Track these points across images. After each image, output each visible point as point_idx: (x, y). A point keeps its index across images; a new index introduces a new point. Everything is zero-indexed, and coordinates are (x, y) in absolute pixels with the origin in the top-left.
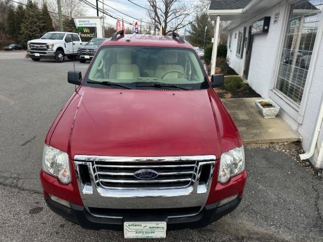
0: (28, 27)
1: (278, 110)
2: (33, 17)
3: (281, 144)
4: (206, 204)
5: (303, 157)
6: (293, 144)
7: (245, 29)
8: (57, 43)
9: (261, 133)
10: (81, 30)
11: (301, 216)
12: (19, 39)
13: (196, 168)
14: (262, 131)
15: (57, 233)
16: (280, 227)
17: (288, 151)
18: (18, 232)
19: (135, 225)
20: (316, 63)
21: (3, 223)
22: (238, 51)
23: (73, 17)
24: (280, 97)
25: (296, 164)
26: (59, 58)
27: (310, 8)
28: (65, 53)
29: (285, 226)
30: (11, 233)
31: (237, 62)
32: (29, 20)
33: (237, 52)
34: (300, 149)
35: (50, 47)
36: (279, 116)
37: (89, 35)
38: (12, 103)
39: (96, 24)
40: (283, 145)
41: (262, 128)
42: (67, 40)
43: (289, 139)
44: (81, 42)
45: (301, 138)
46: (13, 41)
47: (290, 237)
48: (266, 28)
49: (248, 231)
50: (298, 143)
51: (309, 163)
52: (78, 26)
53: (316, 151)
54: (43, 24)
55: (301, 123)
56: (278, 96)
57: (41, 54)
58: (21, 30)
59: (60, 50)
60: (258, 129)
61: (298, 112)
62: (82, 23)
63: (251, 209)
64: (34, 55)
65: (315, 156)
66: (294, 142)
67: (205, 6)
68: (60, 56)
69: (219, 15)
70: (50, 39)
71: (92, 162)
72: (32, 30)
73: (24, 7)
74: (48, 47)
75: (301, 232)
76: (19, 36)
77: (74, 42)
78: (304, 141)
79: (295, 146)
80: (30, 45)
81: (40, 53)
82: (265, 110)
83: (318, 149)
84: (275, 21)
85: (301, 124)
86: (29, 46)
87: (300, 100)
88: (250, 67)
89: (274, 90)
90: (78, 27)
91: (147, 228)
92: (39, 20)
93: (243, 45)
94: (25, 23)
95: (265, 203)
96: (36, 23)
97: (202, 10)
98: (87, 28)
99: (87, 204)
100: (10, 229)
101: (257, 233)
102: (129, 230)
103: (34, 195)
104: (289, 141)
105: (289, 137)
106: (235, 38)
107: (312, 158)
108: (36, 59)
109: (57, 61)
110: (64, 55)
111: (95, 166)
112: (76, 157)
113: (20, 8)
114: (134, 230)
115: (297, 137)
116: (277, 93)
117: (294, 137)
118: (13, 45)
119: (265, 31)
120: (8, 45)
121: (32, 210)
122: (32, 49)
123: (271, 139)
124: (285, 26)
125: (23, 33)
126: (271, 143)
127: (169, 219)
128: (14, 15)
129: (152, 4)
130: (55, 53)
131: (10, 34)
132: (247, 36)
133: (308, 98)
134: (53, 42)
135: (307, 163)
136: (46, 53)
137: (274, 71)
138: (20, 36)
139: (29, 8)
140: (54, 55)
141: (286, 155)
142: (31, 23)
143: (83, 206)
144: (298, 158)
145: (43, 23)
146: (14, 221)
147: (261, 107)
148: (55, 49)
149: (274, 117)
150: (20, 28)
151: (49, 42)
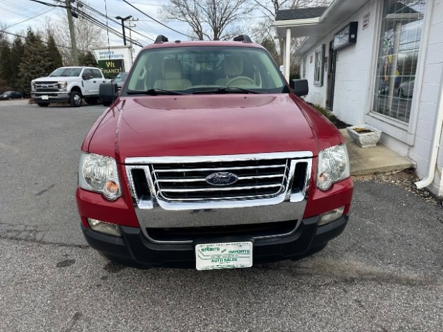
0: (29, 67)
1: (379, 135)
2: (35, 54)
3: (389, 174)
4: (303, 218)
5: (420, 185)
6: (404, 173)
7: (324, 47)
8: (71, 81)
9: (359, 163)
10: (102, 64)
11: (426, 251)
12: (16, 85)
13: (285, 180)
14: (360, 161)
15: (98, 286)
16: (401, 266)
17: (398, 181)
18: (43, 287)
19: (211, 249)
20: (425, 60)
21: (22, 279)
22: (317, 78)
23: (90, 50)
24: (380, 120)
25: (411, 195)
26: (74, 101)
27: (408, 12)
28: (84, 94)
29: (407, 264)
30: (34, 289)
31: (316, 93)
32: (30, 58)
33: (315, 80)
34: (414, 178)
35: (63, 86)
36: (380, 143)
37: (113, 71)
38: (17, 151)
39: (123, 56)
40: (392, 174)
41: (362, 158)
42: (86, 77)
43: (398, 166)
44: (103, 79)
45: (415, 163)
46: (9, 88)
47: (416, 275)
48: (353, 36)
49: (358, 272)
50: (411, 171)
51: (428, 193)
52: (99, 59)
53: (437, 174)
54: (50, 63)
55: (412, 144)
56: (377, 119)
57: (50, 97)
58: (20, 72)
59: (76, 89)
60: (356, 159)
61: (406, 131)
62: (103, 55)
63: (359, 248)
64: (41, 99)
65: (436, 182)
66: (405, 171)
67: (266, 30)
68: (76, 98)
69: (290, 28)
70: (62, 76)
71: (150, 165)
72: (34, 71)
73: (23, 41)
74: (59, 86)
75: (430, 269)
76: (16, 80)
77: (94, 79)
78: (418, 166)
79: (407, 176)
80: (35, 85)
81: (49, 95)
82: (362, 137)
83: (438, 172)
84: (365, 26)
85: (413, 146)
86: (33, 87)
87: (408, 117)
88: (335, 94)
89: (371, 114)
90: (99, 61)
91: (227, 252)
92: (44, 57)
93: (323, 68)
94: (24, 63)
95: (376, 240)
96: (39, 62)
97: (262, 35)
98: (110, 61)
99: (144, 224)
100: (32, 284)
101: (370, 274)
102: (203, 257)
103: (61, 248)
104: (398, 168)
105: (398, 164)
106: (311, 62)
107: (431, 185)
108: (44, 104)
109: (73, 104)
110: (81, 96)
111: (154, 171)
112: (128, 160)
113: (18, 42)
114: (210, 257)
115: (408, 163)
116: (376, 116)
117: (405, 163)
118: (9, 93)
119: (353, 42)
120: (2, 92)
121: (60, 263)
122: (38, 90)
123: (374, 167)
124: (378, 36)
125: (23, 76)
126: (375, 174)
127: (256, 240)
128: (9, 53)
129: (196, 29)
130: (69, 94)
131: (4, 79)
132: (327, 55)
133: (419, 109)
134: (65, 80)
135: (425, 193)
136: (56, 95)
137: (369, 89)
138: (18, 80)
139: (30, 42)
140: (69, 97)
141: (398, 187)
142: (33, 61)
143: (140, 227)
144: (414, 188)
145: (49, 61)
146: (36, 276)
147: (356, 133)
148: (69, 88)
149: (375, 145)
150: (17, 70)
151: (61, 80)
